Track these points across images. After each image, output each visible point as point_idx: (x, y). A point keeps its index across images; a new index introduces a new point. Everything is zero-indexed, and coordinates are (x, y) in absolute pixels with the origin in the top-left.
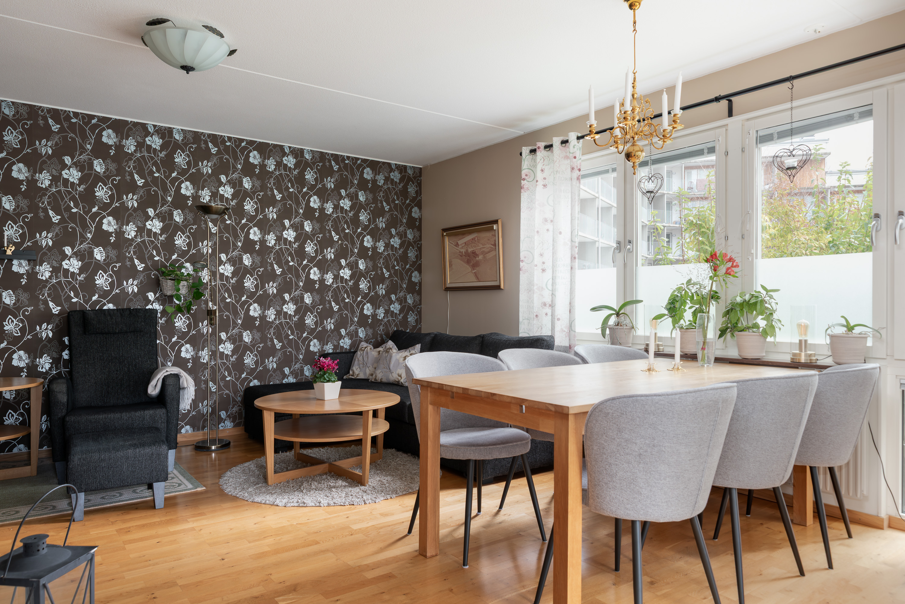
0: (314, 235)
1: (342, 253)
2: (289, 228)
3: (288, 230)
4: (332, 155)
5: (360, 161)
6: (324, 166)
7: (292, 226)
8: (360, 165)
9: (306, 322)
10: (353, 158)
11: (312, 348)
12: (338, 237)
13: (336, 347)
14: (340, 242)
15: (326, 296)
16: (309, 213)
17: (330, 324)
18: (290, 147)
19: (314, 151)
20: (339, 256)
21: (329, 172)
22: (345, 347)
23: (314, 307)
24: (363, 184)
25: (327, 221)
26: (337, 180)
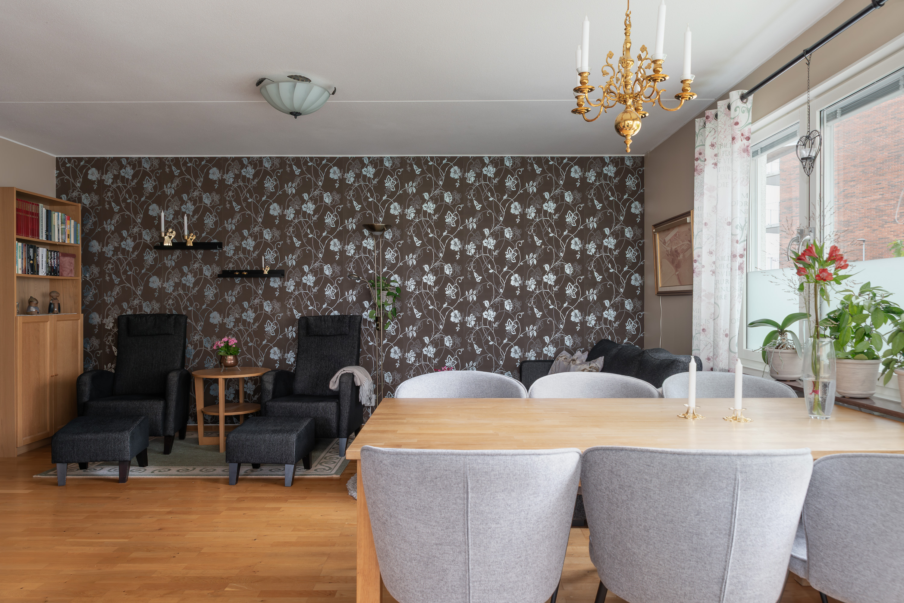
0: (515, 242)
1: (546, 258)
2: (488, 237)
3: (487, 239)
4: (534, 158)
5: (567, 159)
6: (526, 170)
7: (492, 234)
8: (567, 164)
9: (506, 329)
10: (558, 158)
11: (512, 355)
12: (541, 241)
13: (539, 354)
14: (543, 246)
15: (528, 302)
16: (510, 220)
17: (532, 331)
18: (490, 158)
19: (514, 157)
20: (541, 261)
21: (532, 176)
22: (549, 355)
23: (515, 314)
24: (570, 184)
25: (529, 227)
26: (539, 183)
